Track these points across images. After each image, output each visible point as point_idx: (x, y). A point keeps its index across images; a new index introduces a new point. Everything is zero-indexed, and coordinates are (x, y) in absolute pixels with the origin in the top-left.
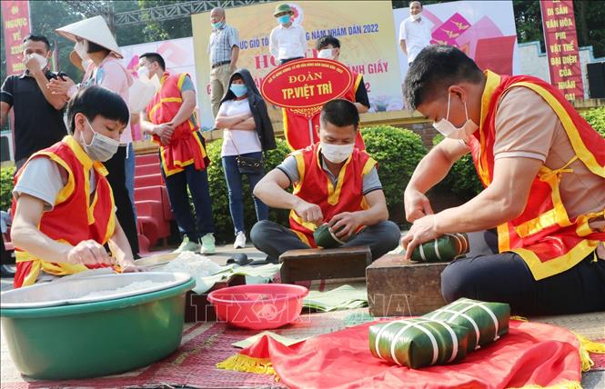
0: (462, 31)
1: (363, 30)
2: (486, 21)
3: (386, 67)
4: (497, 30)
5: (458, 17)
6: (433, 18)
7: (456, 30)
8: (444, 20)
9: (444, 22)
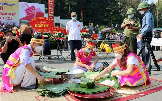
0: (33, 10)
1: (11, 5)
2: (39, 8)
3: (16, 15)
4: (41, 11)
5: (33, 6)
6: (28, 6)
7: (32, 9)
8: (30, 6)
9: (30, 7)
